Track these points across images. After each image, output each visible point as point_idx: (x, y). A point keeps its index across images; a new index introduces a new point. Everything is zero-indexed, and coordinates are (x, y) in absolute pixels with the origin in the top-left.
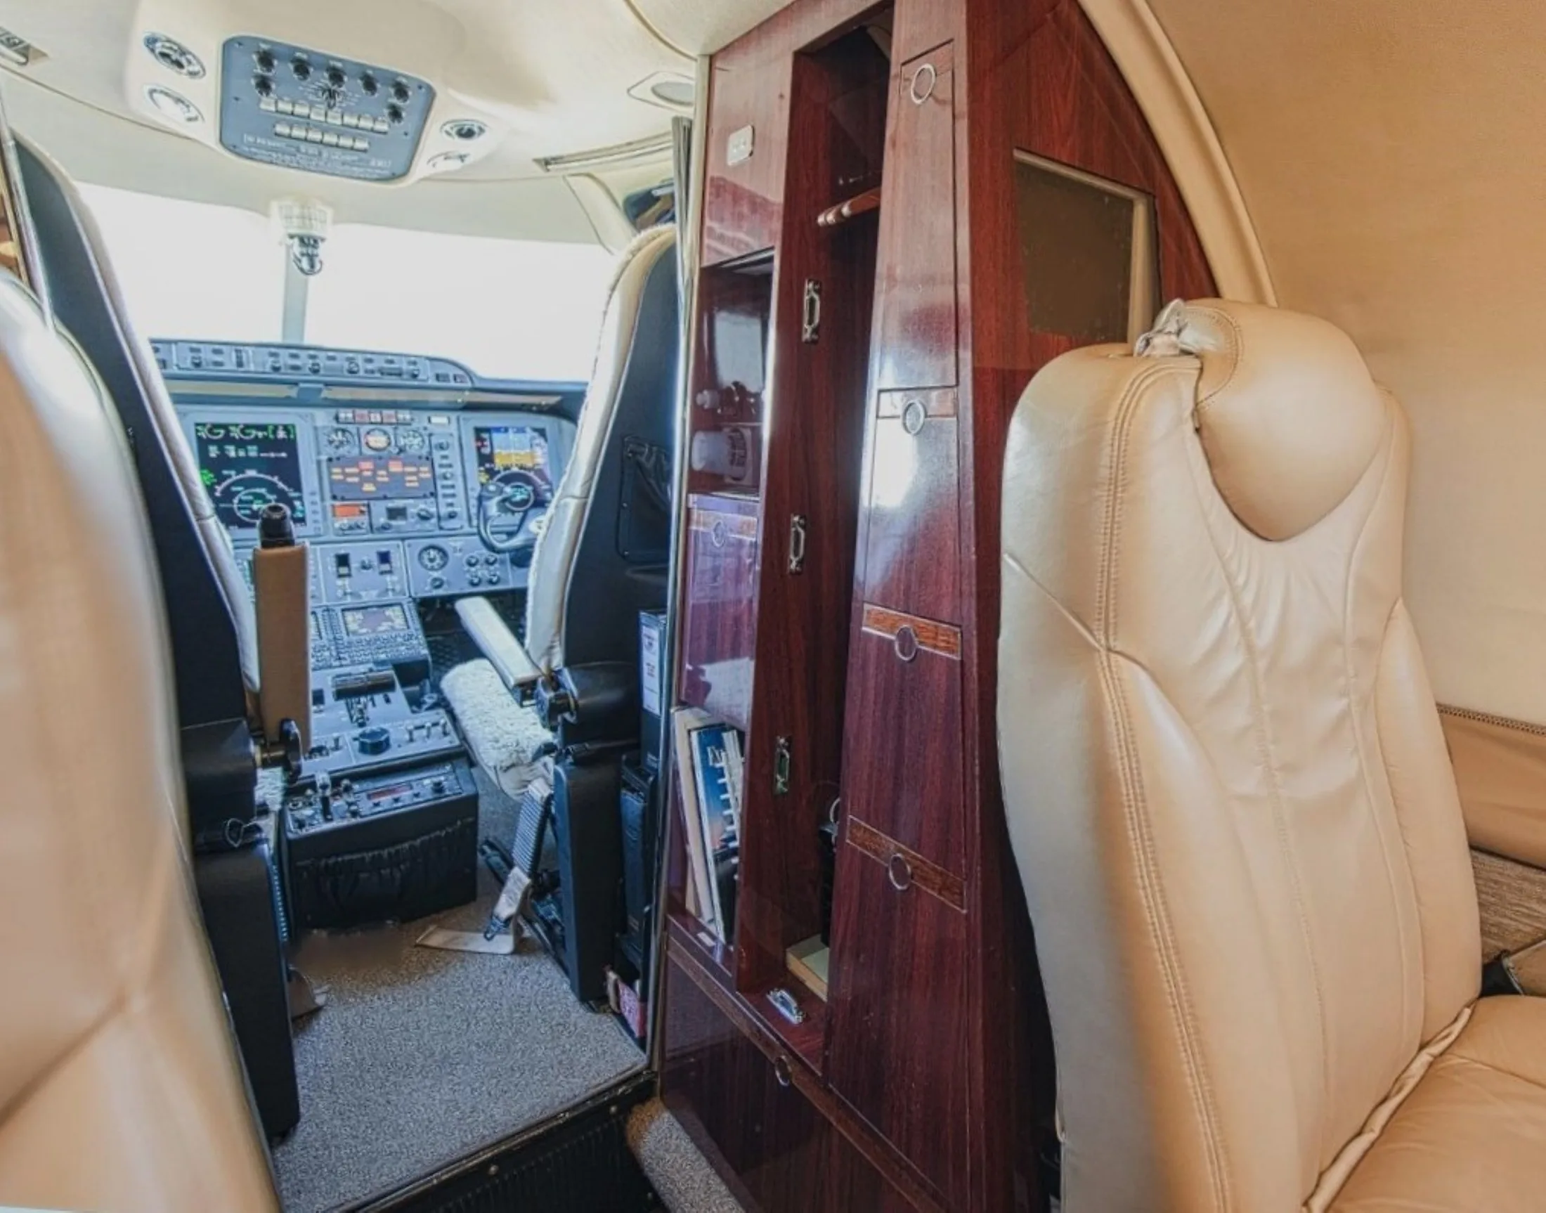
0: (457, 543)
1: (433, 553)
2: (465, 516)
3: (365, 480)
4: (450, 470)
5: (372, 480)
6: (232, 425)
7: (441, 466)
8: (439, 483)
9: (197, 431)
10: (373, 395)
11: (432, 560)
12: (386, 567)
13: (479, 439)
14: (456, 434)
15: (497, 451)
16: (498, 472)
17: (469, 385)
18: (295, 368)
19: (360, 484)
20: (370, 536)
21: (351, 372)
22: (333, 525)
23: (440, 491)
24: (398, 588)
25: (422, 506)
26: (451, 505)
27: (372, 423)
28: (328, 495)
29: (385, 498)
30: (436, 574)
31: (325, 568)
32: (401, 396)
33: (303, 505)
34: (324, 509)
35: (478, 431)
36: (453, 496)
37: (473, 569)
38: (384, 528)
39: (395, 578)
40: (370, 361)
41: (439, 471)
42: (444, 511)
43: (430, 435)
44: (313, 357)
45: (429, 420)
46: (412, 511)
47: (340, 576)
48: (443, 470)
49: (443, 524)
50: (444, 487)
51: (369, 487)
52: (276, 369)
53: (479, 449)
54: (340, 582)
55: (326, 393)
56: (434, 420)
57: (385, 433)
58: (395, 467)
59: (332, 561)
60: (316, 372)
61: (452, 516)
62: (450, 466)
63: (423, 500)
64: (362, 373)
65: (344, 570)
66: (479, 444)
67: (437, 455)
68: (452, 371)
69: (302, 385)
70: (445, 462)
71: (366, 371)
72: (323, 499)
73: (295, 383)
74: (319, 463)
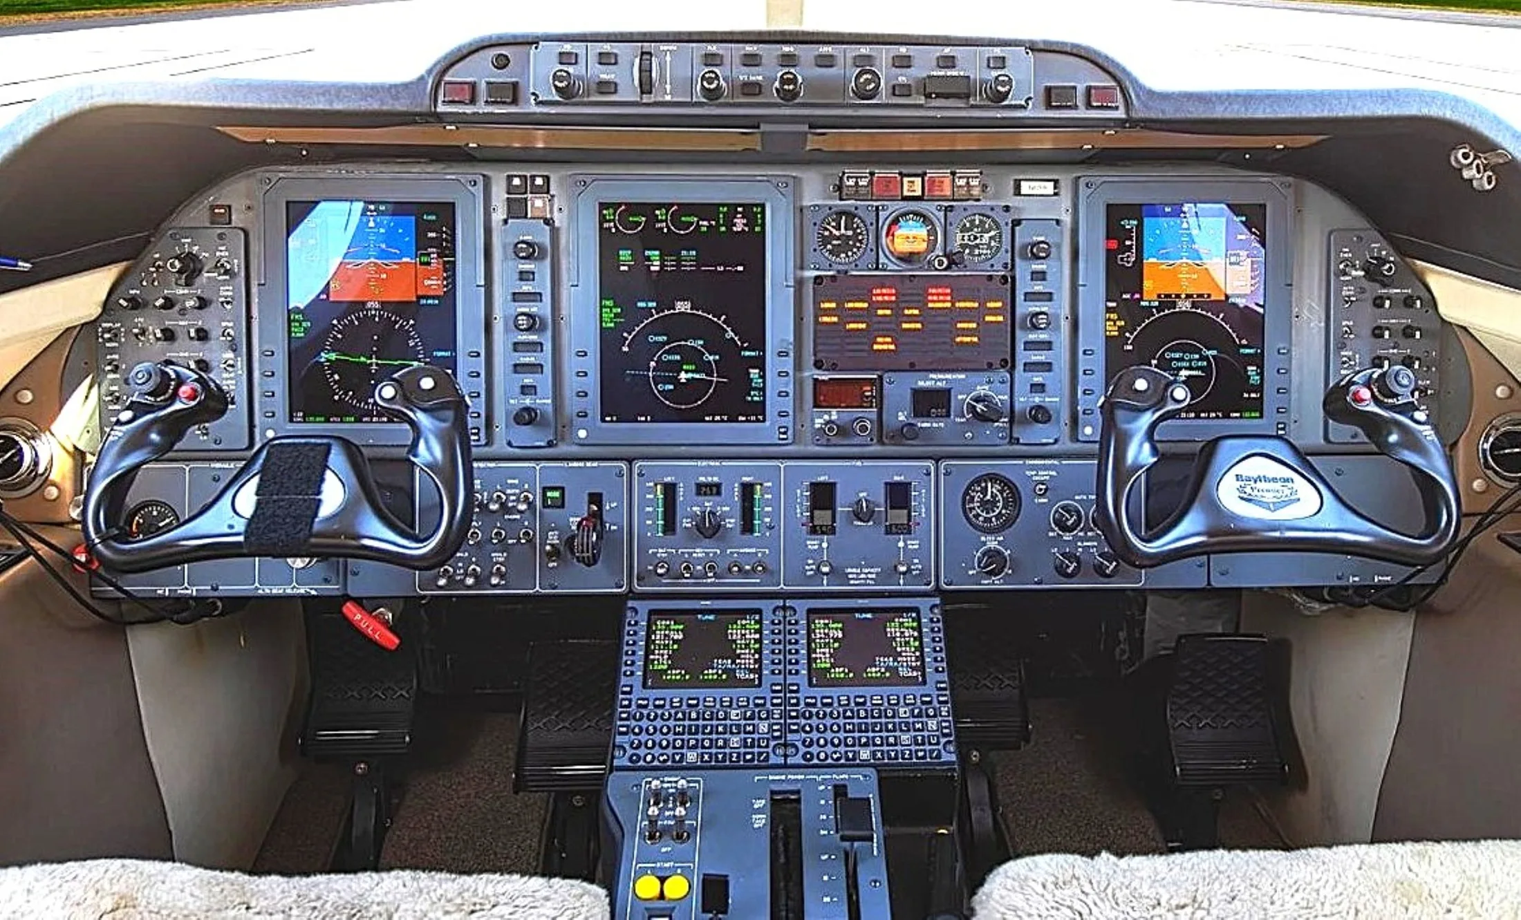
0: (1042, 472)
1: (993, 489)
2: (1065, 416)
3: (877, 328)
4: (1044, 307)
5: (891, 328)
6: (659, 206)
7: (1029, 296)
8: (1021, 337)
9: (603, 219)
10: (910, 141)
11: (988, 505)
12: (900, 516)
13: (1114, 232)
14: (1067, 219)
15: (1149, 261)
16: (1148, 311)
17: (1120, 114)
18: (751, 89)
19: (870, 335)
20: (876, 449)
21: (862, 94)
22: (813, 421)
23: (1023, 356)
24: (917, 565)
25: (982, 390)
26: (1039, 388)
27: (905, 199)
28: (809, 359)
29: (912, 368)
30: (992, 542)
31: (790, 507)
32: (966, 141)
33: (763, 377)
34: (799, 384)
35: (1115, 213)
36: (1047, 367)
37: (1067, 537)
38: (906, 433)
39: (914, 545)
40: (903, 62)
41: (1024, 308)
42: (1024, 400)
43: (1017, 223)
44: (788, 60)
45: (1017, 192)
46: (961, 398)
47: (814, 531)
48: (1034, 307)
49: (1021, 433)
50: (1030, 345)
51: (884, 344)
52: (712, 95)
53: (1111, 255)
54: (812, 544)
55: (812, 143)
56: (1025, 188)
57: (925, 219)
58: (939, 302)
59: (803, 494)
60: (788, 97)
61: (1040, 415)
62: (1048, 297)
63: (985, 376)
64: (883, 97)
65: (823, 517)
66: (1114, 245)
67: (1023, 269)
68: (1084, 78)
69: (764, 127)
70: (1039, 287)
71: (894, 90)
72: (798, 366)
73: (753, 123)
74: (800, 283)
